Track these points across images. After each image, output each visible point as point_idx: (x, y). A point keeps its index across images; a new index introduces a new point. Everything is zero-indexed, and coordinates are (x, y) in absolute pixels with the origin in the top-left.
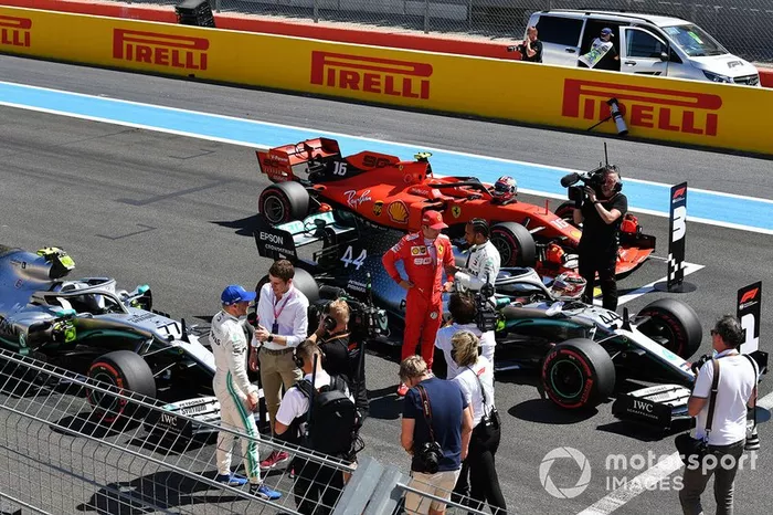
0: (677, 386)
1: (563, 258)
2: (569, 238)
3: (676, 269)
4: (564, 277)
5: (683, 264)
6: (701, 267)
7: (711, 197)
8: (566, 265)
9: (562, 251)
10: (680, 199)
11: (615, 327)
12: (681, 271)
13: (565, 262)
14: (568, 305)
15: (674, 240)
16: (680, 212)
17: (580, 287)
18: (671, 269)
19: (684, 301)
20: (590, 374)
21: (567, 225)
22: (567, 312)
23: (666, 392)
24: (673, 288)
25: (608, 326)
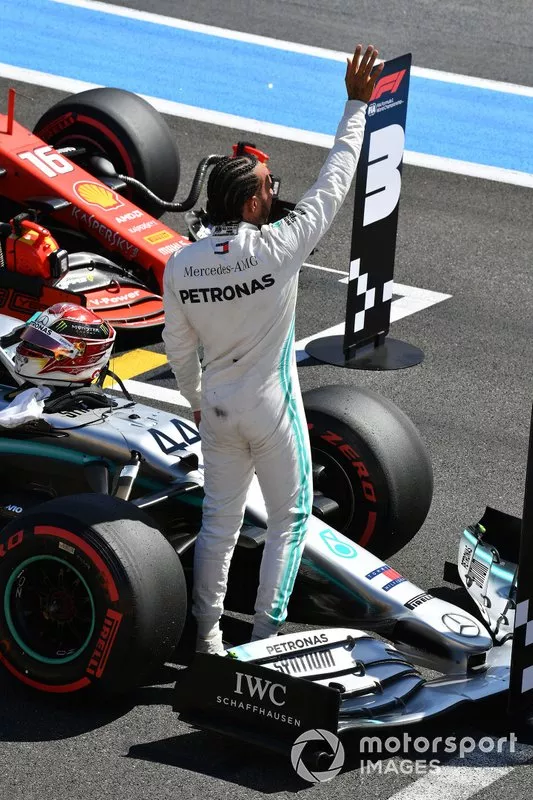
0: (357, 634)
1: (53, 260)
2: (73, 206)
3: (370, 303)
4: (53, 319)
5: (390, 288)
6: (441, 297)
7: (479, 96)
8: (63, 284)
9: (50, 242)
10: (390, 104)
11: (190, 463)
12: (382, 308)
13: (60, 274)
14: (62, 399)
15: (368, 220)
16: (387, 139)
17: (99, 349)
18: (355, 302)
19: (387, 396)
20: (114, 595)
21: (68, 166)
22: (60, 418)
23: (326, 648)
24: (360, 355)
25: (172, 460)
